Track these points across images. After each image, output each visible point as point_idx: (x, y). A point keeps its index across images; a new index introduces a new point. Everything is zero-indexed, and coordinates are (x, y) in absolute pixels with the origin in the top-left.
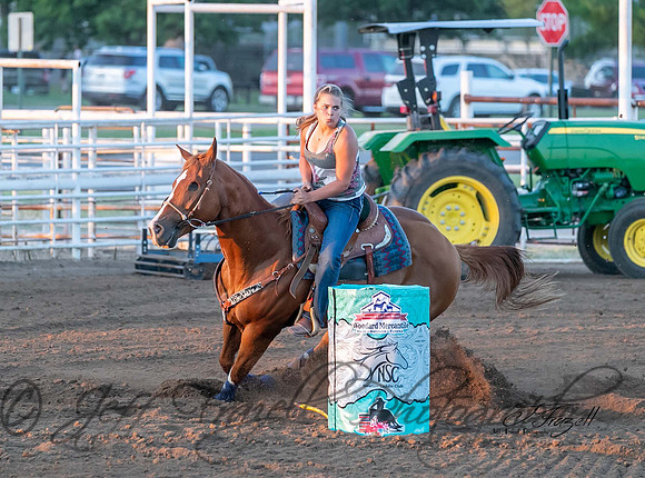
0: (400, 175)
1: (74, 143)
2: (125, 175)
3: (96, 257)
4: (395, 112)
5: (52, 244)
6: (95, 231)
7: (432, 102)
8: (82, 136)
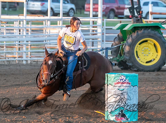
0: (129, 38)
1: (24, 26)
2: (40, 37)
3: (31, 63)
4: (128, 17)
5: (17, 59)
6: (30, 55)
7: (140, 14)
8: (27, 24)
